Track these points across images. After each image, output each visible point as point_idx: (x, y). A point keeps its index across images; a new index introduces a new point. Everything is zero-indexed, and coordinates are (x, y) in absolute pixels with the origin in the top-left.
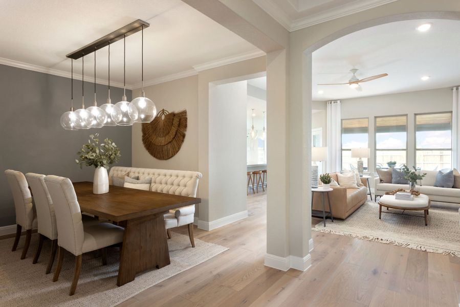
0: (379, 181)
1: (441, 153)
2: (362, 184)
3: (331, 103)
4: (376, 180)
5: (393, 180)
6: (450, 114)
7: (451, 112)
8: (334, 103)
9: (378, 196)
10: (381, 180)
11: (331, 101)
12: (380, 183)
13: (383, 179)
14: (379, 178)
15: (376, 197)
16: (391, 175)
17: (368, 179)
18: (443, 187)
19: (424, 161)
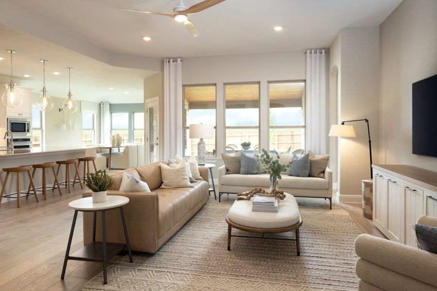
0: (225, 171)
1: (292, 132)
2: (201, 177)
3: (169, 62)
4: (221, 170)
5: (242, 169)
6: (303, 84)
7: (305, 81)
8: (173, 61)
9: (222, 193)
10: (227, 170)
11: (169, 58)
12: (226, 174)
13: (230, 169)
14: (224, 166)
15: (220, 195)
16: (240, 162)
17: (210, 168)
18: (299, 176)
19: (278, 140)
